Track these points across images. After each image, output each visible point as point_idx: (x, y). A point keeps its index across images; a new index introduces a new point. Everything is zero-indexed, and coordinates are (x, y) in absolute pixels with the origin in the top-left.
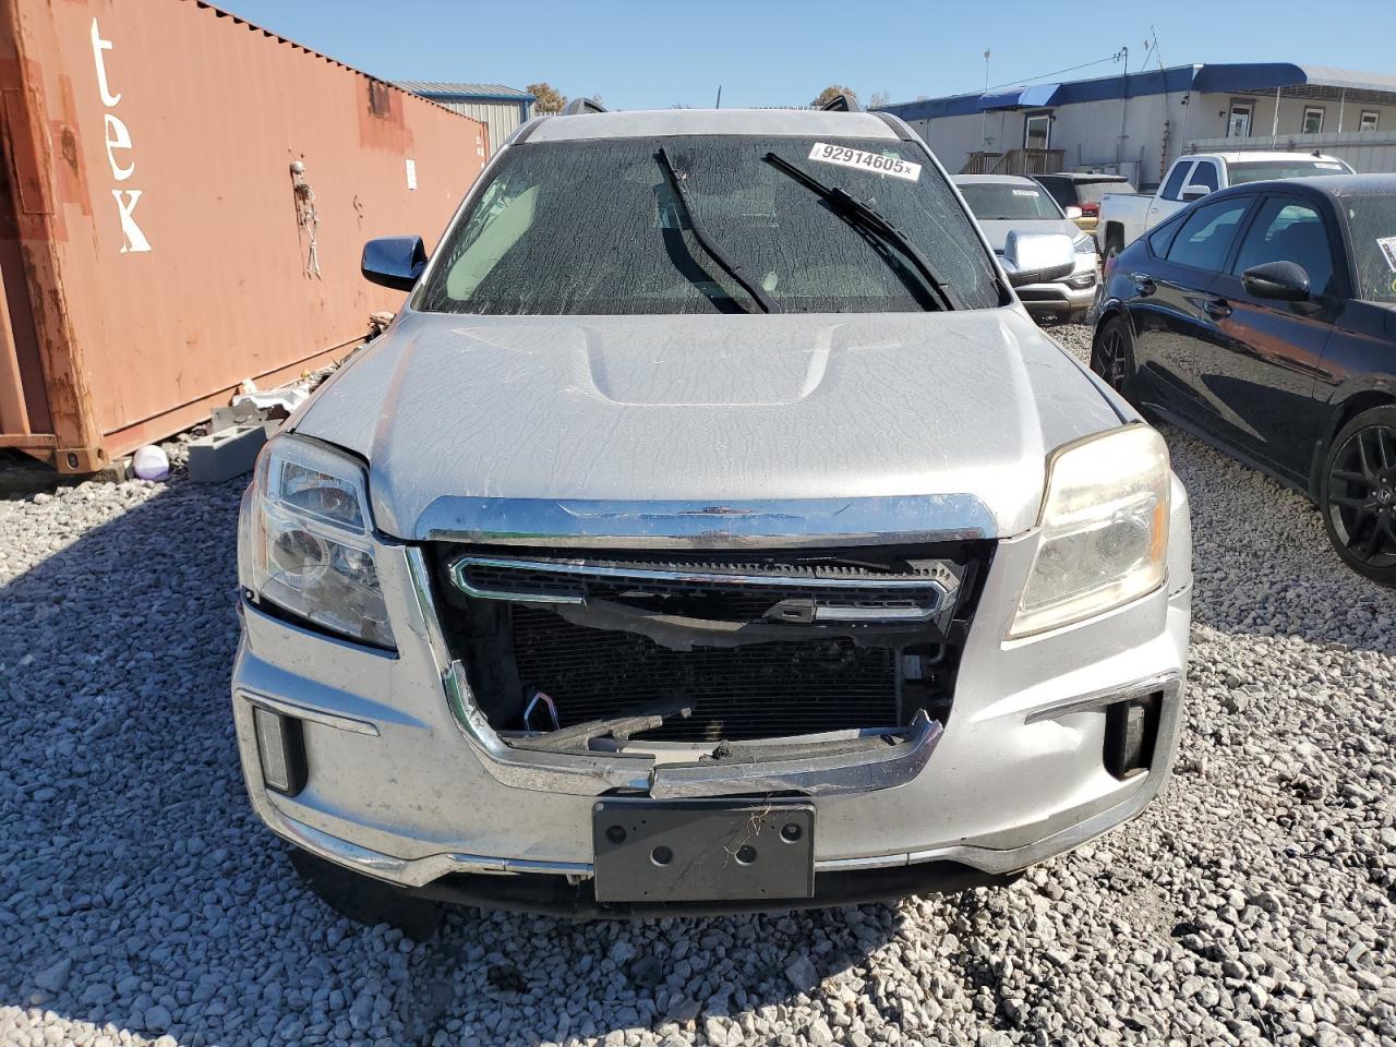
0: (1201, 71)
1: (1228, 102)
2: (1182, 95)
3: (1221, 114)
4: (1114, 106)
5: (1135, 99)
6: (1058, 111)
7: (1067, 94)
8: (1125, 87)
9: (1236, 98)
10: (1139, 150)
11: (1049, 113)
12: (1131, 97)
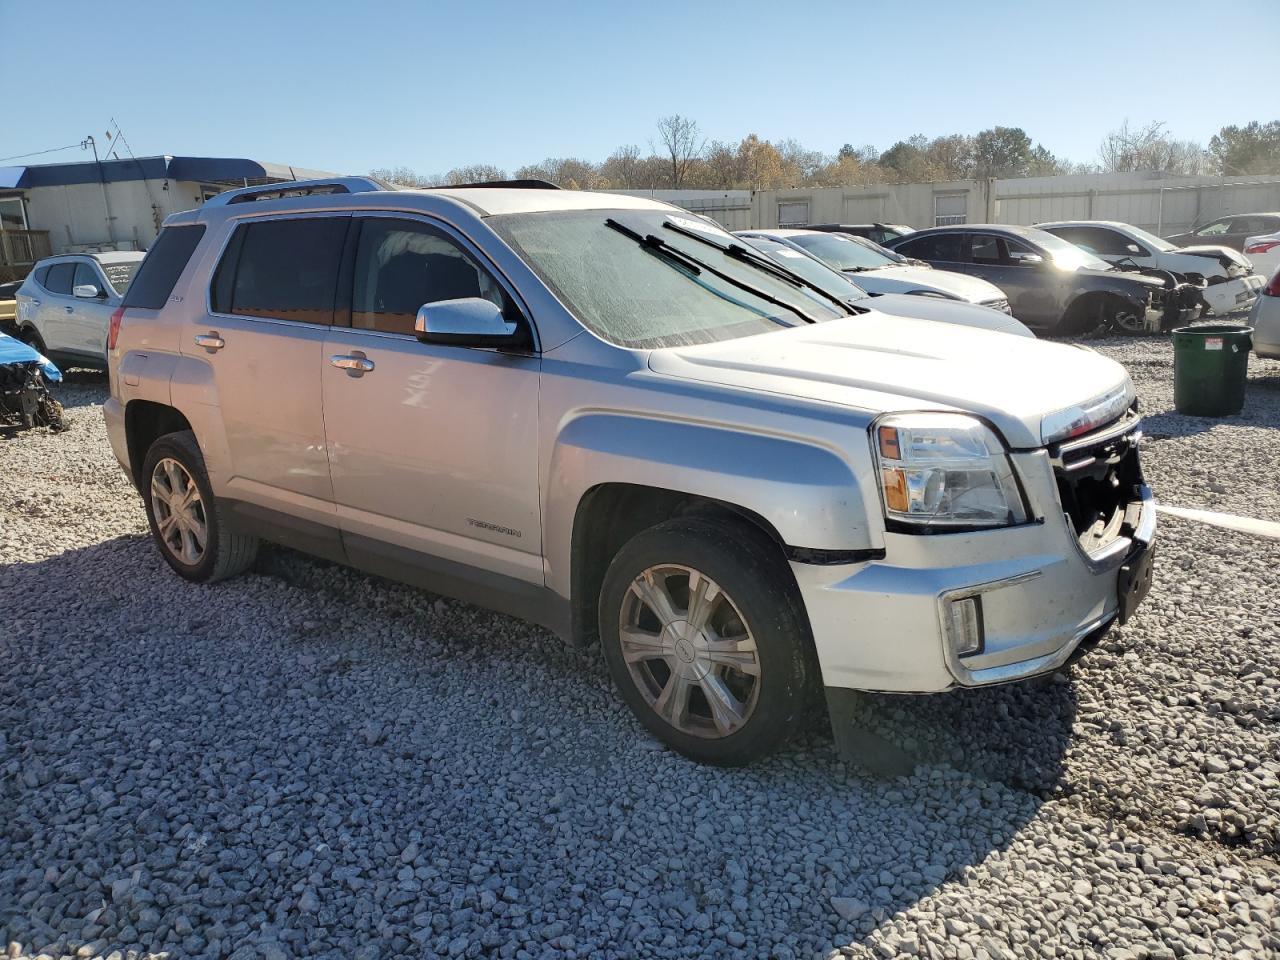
0: (171, 162)
1: (199, 191)
2: (161, 182)
3: (197, 199)
4: (94, 189)
5: (113, 183)
6: (29, 193)
7: (34, 177)
8: (102, 173)
9: (205, 187)
10: (132, 229)
11: (20, 194)
12: (109, 182)
